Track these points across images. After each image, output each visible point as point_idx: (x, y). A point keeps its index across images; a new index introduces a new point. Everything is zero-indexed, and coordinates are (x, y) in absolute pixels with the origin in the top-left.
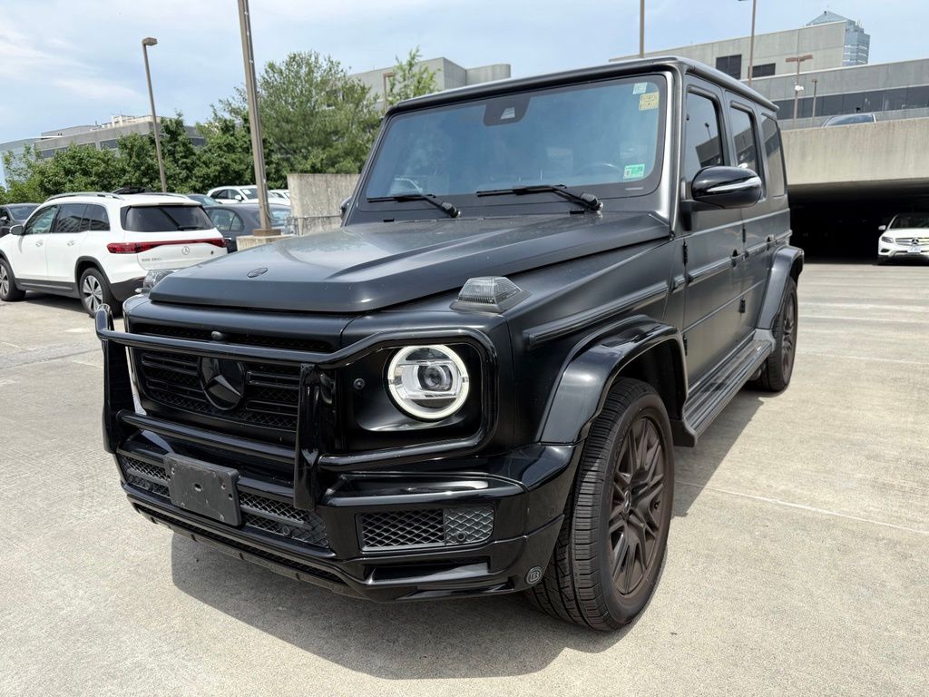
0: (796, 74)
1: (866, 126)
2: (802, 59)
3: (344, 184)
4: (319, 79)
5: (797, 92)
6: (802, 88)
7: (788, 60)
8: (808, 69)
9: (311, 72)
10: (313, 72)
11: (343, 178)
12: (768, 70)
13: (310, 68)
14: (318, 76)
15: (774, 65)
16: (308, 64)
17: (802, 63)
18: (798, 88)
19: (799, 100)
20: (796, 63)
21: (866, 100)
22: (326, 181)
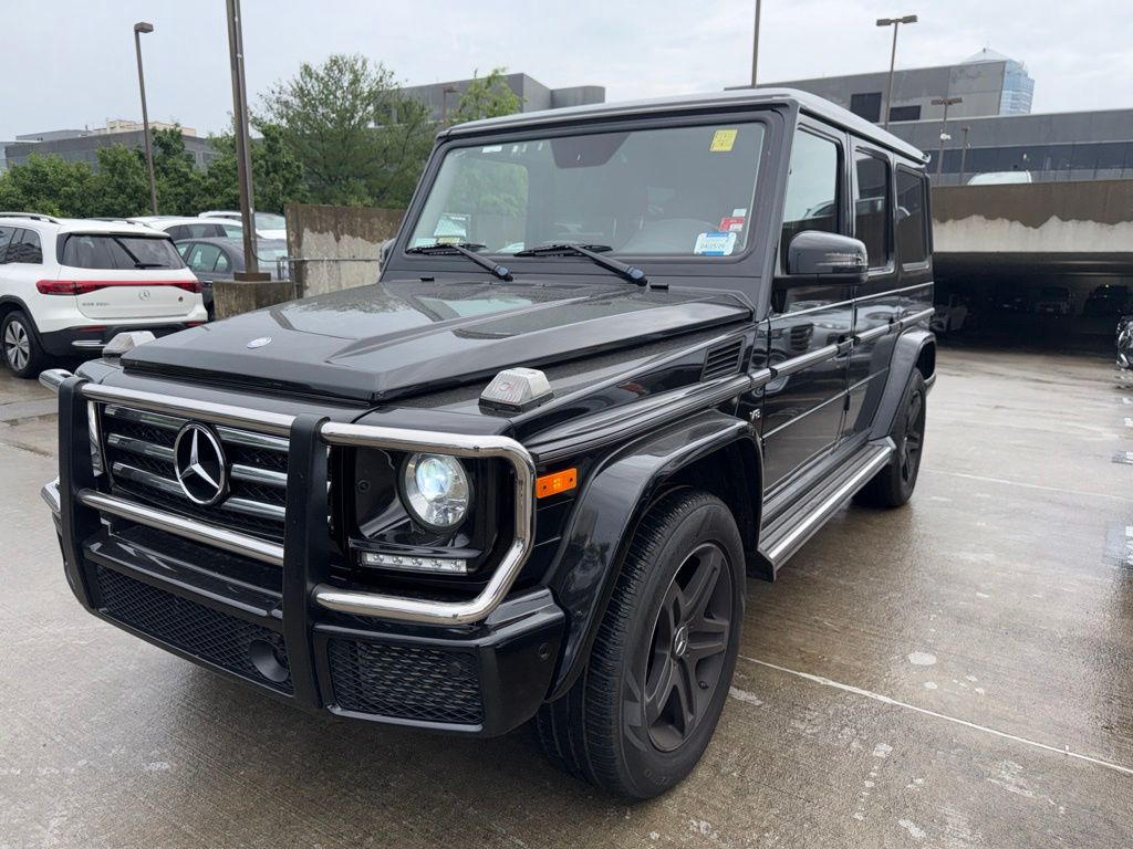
0: (942, 120)
2: (950, 103)
4: (366, 90)
5: (942, 141)
6: (949, 137)
7: (934, 103)
8: (957, 115)
9: (355, 81)
10: (359, 81)
12: (912, 113)
13: (356, 76)
14: (365, 87)
15: (919, 107)
16: (353, 71)
17: (949, 107)
18: (944, 137)
19: (945, 151)
20: (943, 106)
21: (1025, 156)
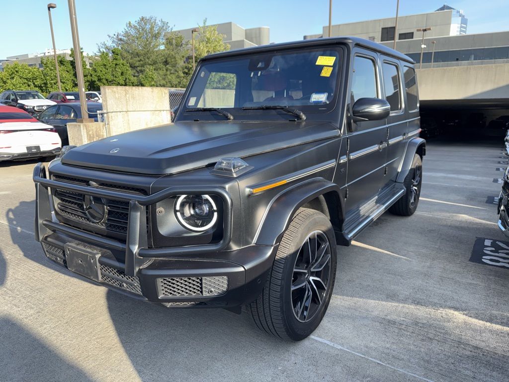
0: (422, 38)
1: (455, 68)
2: (425, 30)
3: (137, 92)
5: (422, 48)
6: (425, 46)
7: (418, 30)
8: (429, 36)
11: (137, 89)
12: (410, 35)
15: (413, 33)
17: (425, 32)
18: (423, 46)
19: (423, 53)
22: (125, 90)
